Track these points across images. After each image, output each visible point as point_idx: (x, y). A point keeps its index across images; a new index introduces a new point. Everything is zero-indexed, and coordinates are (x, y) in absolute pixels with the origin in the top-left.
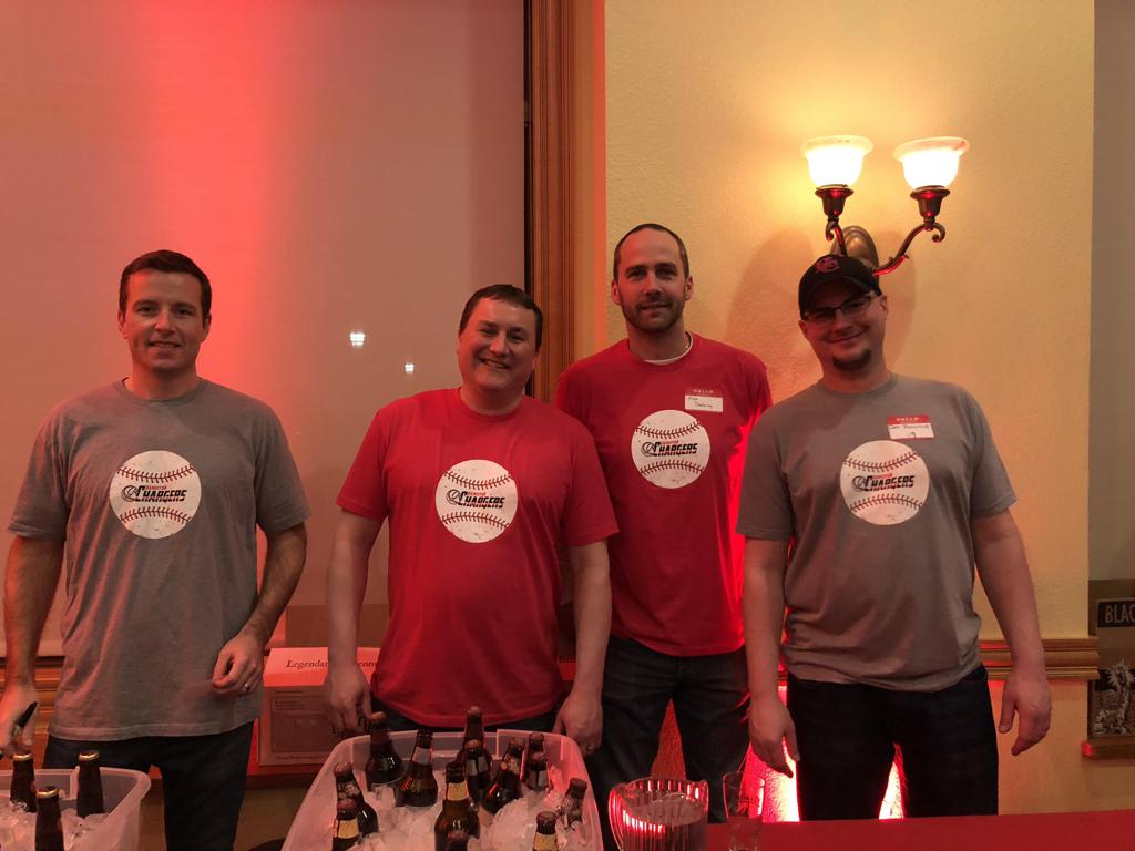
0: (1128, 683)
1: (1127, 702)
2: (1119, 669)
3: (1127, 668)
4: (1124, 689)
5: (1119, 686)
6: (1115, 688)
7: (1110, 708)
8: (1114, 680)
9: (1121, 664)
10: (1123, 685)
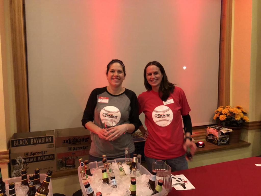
0: (23, 162)
1: (23, 167)
2: (19, 158)
3: (22, 158)
4: (21, 164)
5: (20, 163)
6: (18, 164)
7: (17, 170)
8: (18, 161)
9: (20, 157)
10: (21, 163)
